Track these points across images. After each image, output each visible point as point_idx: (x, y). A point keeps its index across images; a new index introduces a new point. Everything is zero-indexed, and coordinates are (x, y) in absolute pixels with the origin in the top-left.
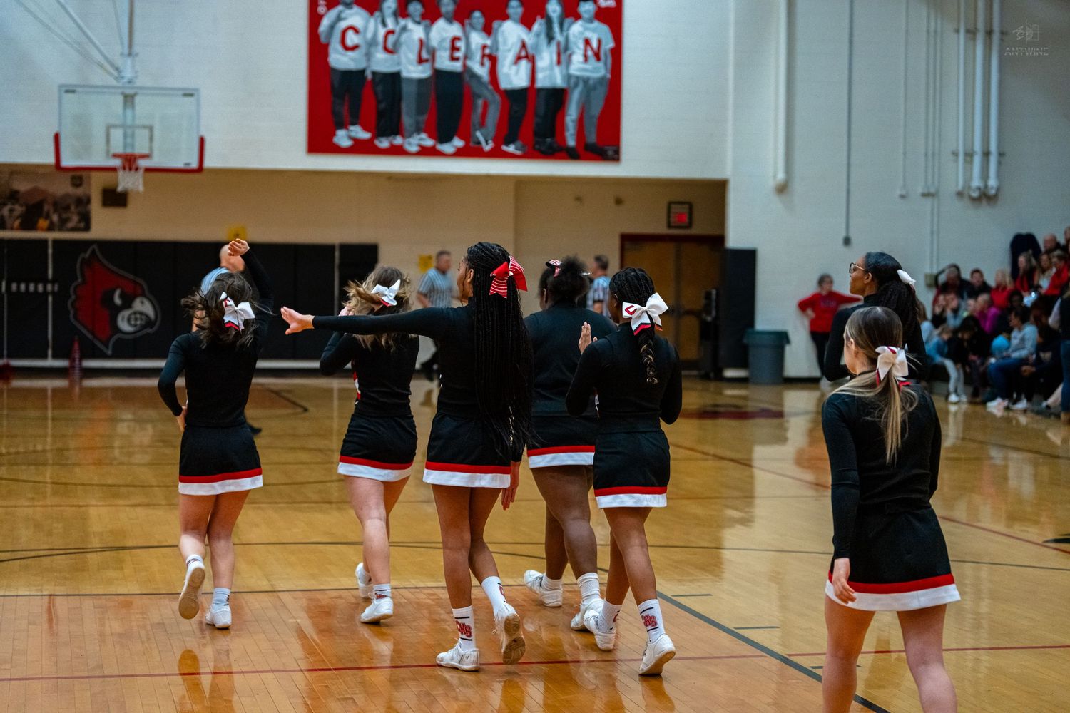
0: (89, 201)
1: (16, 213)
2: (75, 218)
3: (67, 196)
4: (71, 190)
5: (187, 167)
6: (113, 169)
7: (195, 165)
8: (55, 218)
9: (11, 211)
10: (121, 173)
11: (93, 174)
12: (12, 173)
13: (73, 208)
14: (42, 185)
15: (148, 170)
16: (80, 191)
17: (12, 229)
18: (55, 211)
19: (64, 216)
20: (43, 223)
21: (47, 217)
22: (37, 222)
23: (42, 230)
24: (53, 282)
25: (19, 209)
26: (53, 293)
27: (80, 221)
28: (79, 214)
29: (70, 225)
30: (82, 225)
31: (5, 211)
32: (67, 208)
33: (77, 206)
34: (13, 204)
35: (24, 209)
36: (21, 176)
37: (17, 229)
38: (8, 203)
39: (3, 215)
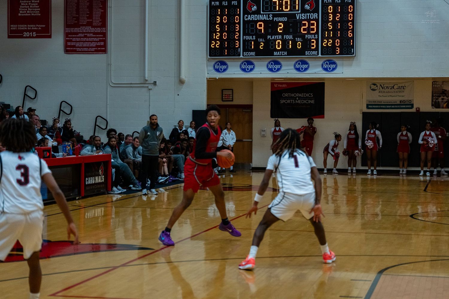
1: (445, 101)
9: (443, 99)
12: (443, 82)
17: (443, 108)
25: (446, 99)
34: (444, 96)
36: (447, 83)
37: (445, 108)
38: (441, 96)
39: (438, 101)
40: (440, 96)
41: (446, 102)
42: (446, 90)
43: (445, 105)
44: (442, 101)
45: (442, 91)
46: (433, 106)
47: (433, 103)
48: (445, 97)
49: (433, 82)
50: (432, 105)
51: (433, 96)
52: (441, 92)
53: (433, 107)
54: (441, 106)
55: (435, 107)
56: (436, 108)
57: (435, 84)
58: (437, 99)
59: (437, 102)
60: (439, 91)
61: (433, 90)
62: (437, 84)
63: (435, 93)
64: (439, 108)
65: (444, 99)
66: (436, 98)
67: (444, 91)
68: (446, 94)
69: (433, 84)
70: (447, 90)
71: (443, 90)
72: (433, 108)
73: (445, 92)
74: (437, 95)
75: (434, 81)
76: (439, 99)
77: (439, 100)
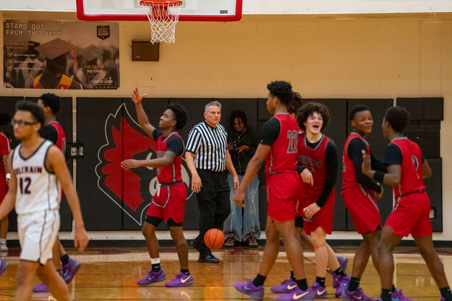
0: (117, 55)
1: (36, 69)
2: (102, 74)
3: (93, 48)
4: (97, 42)
5: (225, 14)
6: (143, 18)
7: (232, 12)
8: (80, 74)
9: (30, 65)
10: (152, 22)
11: (121, 23)
12: (30, 23)
13: (99, 62)
14: (64, 37)
15: (182, 18)
16: (106, 44)
17: (32, 87)
18: (79, 66)
19: (91, 71)
20: (66, 80)
21: (71, 72)
22: (60, 78)
23: (65, 87)
24: (78, 145)
25: (39, 64)
26: (78, 157)
27: (107, 77)
28: (105, 69)
29: (96, 82)
30: (110, 82)
31: (24, 67)
32: (93, 63)
33: (104, 60)
34: (33, 58)
35: (45, 63)
36: (41, 26)
37: (38, 87)
38: (27, 57)
39: (20, 71)
40: (23, 59)
41: (40, 73)
42: (37, 44)
43: (37, 80)
44: (30, 71)
45: (29, 46)
46: (8, 83)
47: (8, 75)
48: (36, 61)
49: (5, 24)
50: (6, 80)
51: (6, 57)
52: (27, 48)
53: (8, 85)
54: (27, 82)
55: (12, 85)
56: (15, 87)
57: (10, 29)
58: (17, 65)
59: (17, 72)
60: (21, 46)
61: (7, 44)
62: (16, 29)
63: (12, 50)
64: (23, 87)
65: (33, 64)
66: (15, 62)
67: (33, 45)
68: (37, 53)
69: (5, 29)
70: (42, 43)
71: (31, 42)
72: (7, 87)
73: (36, 48)
74: (15, 55)
75: (8, 21)
76: (22, 65)
77: (23, 69)
